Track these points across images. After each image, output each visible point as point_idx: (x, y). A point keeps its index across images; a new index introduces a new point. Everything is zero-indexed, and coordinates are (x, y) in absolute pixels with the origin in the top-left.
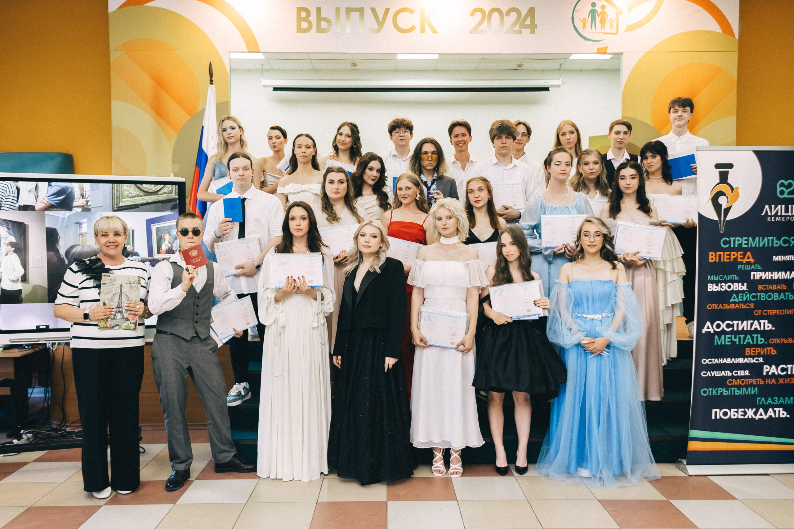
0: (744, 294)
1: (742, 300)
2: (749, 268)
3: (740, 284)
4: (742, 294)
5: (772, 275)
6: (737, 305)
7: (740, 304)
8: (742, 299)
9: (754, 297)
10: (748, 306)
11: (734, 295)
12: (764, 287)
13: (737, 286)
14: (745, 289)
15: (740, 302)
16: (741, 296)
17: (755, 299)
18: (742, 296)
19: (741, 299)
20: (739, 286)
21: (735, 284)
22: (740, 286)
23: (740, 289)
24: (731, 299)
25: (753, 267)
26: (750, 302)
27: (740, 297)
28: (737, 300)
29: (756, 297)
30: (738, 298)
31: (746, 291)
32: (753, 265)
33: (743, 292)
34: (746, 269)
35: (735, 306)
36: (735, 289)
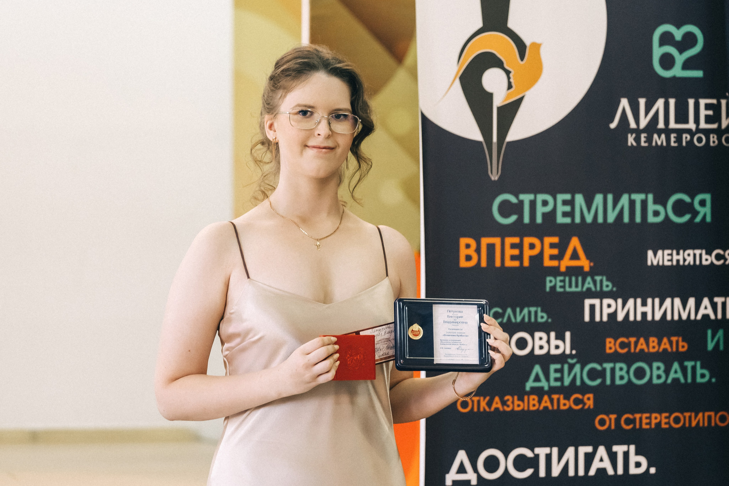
0: (566, 367)
1: (558, 384)
2: (577, 286)
3: (553, 334)
4: (558, 366)
5: (644, 309)
6: (546, 398)
7: (555, 397)
8: (561, 379)
9: (593, 374)
10: (577, 402)
11: (537, 369)
12: (623, 345)
13: (544, 343)
14: (568, 352)
15: (553, 390)
16: (556, 371)
17: (598, 381)
18: (560, 371)
19: (556, 380)
20: (548, 342)
21: (537, 335)
22: (554, 342)
23: (554, 352)
24: (527, 379)
25: (589, 284)
26: (584, 389)
27: (553, 375)
28: (544, 384)
29: (602, 374)
30: (548, 379)
31: (571, 356)
32: (589, 279)
33: (562, 358)
34: (568, 289)
35: (540, 402)
36: (538, 352)
